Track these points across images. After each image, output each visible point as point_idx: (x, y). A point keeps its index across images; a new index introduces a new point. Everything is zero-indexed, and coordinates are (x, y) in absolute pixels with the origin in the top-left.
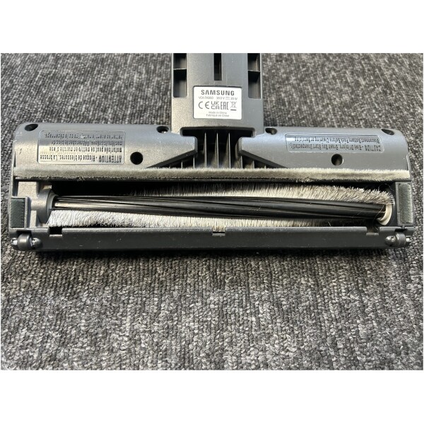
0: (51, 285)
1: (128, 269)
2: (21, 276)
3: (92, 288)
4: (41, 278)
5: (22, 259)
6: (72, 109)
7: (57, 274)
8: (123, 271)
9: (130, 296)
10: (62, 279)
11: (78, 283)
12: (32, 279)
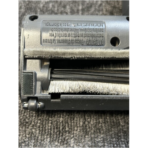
0: (47, 133)
1: (99, 121)
2: (25, 125)
3: (76, 136)
4: (39, 127)
5: (24, 113)
6: (43, 6)
7: (50, 125)
8: (96, 123)
9: (104, 143)
10: (54, 129)
11: (66, 132)
12: (33, 128)
